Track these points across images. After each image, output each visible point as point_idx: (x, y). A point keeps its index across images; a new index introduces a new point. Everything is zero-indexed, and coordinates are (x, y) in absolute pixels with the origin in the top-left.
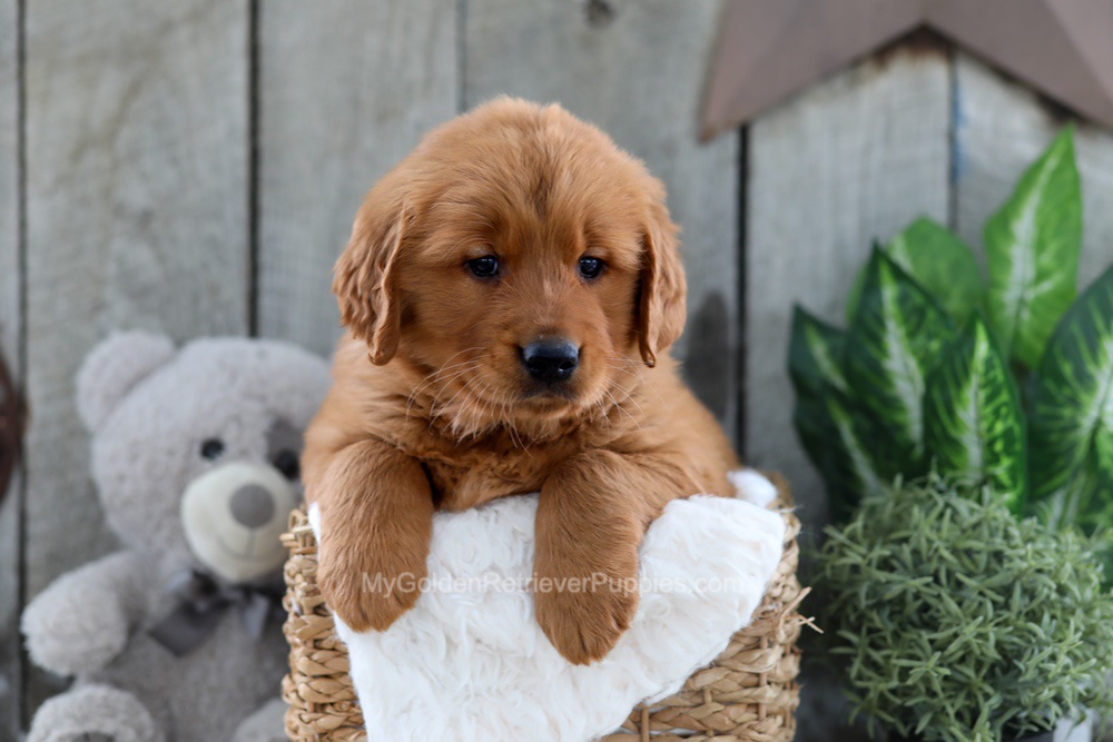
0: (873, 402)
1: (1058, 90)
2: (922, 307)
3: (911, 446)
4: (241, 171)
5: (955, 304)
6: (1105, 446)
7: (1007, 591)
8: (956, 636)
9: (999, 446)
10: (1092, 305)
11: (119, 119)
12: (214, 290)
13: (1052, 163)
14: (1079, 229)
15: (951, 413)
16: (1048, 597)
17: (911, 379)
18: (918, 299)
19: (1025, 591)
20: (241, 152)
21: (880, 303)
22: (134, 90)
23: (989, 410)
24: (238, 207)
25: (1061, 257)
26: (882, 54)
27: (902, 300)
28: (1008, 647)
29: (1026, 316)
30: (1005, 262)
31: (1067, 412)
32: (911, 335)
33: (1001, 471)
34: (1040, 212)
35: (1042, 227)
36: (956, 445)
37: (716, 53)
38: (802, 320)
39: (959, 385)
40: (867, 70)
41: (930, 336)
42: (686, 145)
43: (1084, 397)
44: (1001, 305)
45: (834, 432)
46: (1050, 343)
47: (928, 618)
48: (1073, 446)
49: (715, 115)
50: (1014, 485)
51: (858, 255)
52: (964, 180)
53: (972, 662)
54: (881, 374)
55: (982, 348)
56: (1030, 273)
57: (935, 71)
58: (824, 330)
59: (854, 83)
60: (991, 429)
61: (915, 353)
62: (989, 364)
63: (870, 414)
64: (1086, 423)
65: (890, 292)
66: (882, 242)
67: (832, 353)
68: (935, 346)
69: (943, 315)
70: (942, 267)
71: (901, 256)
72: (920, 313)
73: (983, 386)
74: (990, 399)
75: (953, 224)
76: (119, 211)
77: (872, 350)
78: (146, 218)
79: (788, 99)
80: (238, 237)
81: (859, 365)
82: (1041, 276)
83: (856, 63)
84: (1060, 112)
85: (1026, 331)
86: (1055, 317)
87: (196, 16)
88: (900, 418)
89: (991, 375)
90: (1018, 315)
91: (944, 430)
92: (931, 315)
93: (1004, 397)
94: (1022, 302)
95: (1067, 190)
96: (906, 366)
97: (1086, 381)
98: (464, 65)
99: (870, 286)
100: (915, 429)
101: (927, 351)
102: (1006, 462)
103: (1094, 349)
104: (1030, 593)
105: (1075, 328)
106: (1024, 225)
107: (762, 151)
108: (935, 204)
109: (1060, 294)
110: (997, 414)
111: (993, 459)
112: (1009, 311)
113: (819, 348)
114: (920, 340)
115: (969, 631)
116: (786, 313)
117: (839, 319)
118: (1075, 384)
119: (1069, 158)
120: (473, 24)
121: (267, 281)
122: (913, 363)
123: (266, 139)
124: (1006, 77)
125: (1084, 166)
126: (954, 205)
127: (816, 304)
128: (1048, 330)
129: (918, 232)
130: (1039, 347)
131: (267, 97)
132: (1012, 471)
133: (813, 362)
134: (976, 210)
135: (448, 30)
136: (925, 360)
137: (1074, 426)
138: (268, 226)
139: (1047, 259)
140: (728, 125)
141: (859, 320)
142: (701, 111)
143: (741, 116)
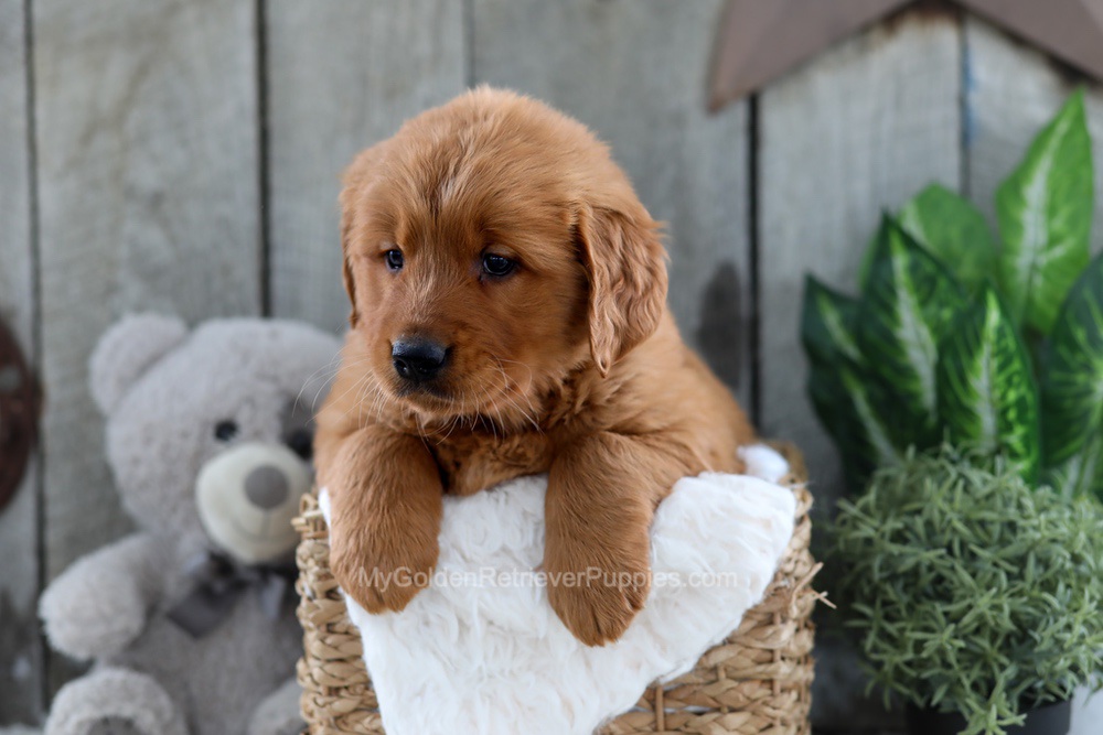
0: (886, 372)
1: (1070, 52)
2: (933, 277)
3: (924, 415)
4: (251, 151)
5: (967, 270)
7: (1021, 561)
8: (970, 607)
9: (1012, 415)
11: (128, 101)
12: (227, 270)
13: (1063, 127)
14: (1090, 193)
15: (964, 381)
16: (1063, 566)
17: (923, 347)
18: (929, 268)
19: (1039, 561)
20: (250, 131)
21: (891, 272)
22: (141, 72)
23: (1001, 379)
24: (248, 187)
25: (1073, 222)
26: (891, 20)
27: (914, 269)
28: (1023, 617)
29: (1039, 281)
30: (1017, 227)
31: (1081, 378)
32: (923, 303)
33: (1015, 439)
34: (1051, 176)
35: (1053, 191)
36: (969, 414)
37: (724, 25)
38: (814, 289)
39: (971, 354)
40: (876, 36)
41: (942, 305)
42: (696, 116)
43: (1096, 362)
44: (1014, 271)
45: (848, 402)
46: (1064, 308)
47: (942, 590)
48: (1086, 413)
49: (724, 85)
50: (1028, 454)
51: (869, 223)
52: (976, 145)
53: (987, 633)
54: (894, 344)
55: (994, 317)
56: (1042, 238)
57: (944, 36)
58: (837, 299)
59: (864, 49)
60: (1004, 397)
61: (927, 320)
62: (1001, 333)
63: (883, 383)
65: (900, 261)
66: (893, 210)
67: (845, 322)
68: (947, 314)
69: (955, 284)
70: (955, 233)
71: (912, 225)
72: (931, 281)
73: (994, 355)
74: (1002, 367)
75: (966, 190)
76: (130, 193)
77: (883, 319)
78: (156, 201)
79: (797, 67)
80: (249, 217)
81: (872, 335)
82: (1054, 241)
83: (865, 30)
84: (1071, 74)
85: (1039, 297)
86: (1068, 283)
88: (913, 387)
89: (1003, 343)
90: (1030, 281)
91: (957, 399)
92: (943, 283)
93: (1016, 365)
94: (1034, 268)
95: (1078, 149)
96: (919, 335)
97: (1099, 346)
98: (471, 39)
99: (881, 254)
100: (928, 397)
101: (939, 318)
102: (1019, 430)
104: (1045, 563)
105: (1088, 294)
106: (1036, 190)
107: (774, 121)
108: (947, 170)
109: (1072, 259)
110: (1009, 382)
111: (1006, 427)
112: (1021, 276)
113: (832, 318)
114: (932, 308)
115: (983, 603)
116: (797, 281)
117: (852, 287)
118: (1088, 349)
119: (1080, 120)
121: (279, 259)
122: (925, 332)
123: (276, 119)
124: (1017, 40)
125: (1094, 127)
126: (966, 170)
127: (827, 273)
128: (1061, 295)
129: (929, 199)
130: (1052, 313)
131: (276, 77)
132: (1026, 440)
133: (826, 332)
134: (988, 174)
135: (455, 5)
136: (937, 329)
137: (1088, 392)
138: (279, 205)
139: (1059, 224)
140: (737, 96)
141: (870, 290)
142: (711, 81)
143: (750, 85)
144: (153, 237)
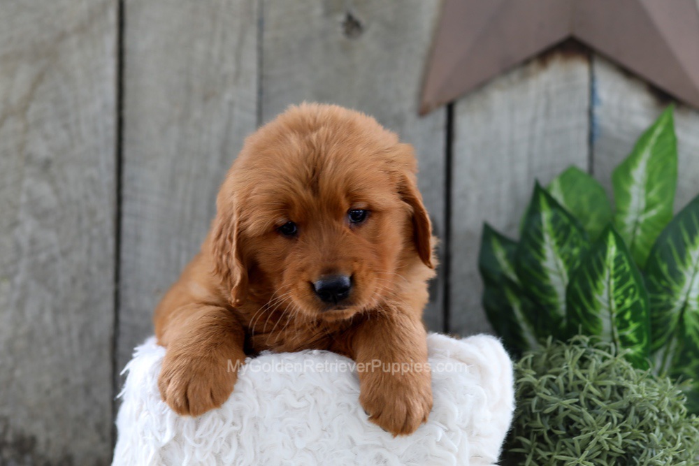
0: (535, 290)
1: (661, 82)
2: (567, 226)
3: (560, 319)
4: (112, 133)
5: (593, 225)
6: (690, 321)
7: (625, 412)
8: (593, 437)
9: (628, 316)
10: (681, 224)
11: (30, 98)
12: (92, 213)
13: (659, 131)
14: (675, 175)
15: (590, 297)
16: (652, 419)
17: (560, 275)
18: (565, 220)
19: (637, 413)
20: (111, 120)
21: (540, 223)
22: (40, 78)
23: (620, 292)
24: (109, 158)
25: (663, 193)
26: (544, 57)
27: (554, 221)
28: (630, 448)
29: (639, 233)
30: (626, 196)
31: (664, 297)
32: (560, 244)
33: (629, 333)
34: (649, 163)
35: (650, 173)
36: (593, 320)
37: (431, 56)
38: (489, 233)
39: (595, 278)
40: (533, 67)
41: (573, 245)
42: (411, 117)
43: (675, 287)
44: (623, 226)
45: (509, 310)
46: (653, 251)
48: (668, 320)
49: (429, 98)
50: (640, 342)
51: (526, 192)
52: (598, 142)
53: (605, 457)
54: (540, 270)
55: (612, 251)
56: (643, 205)
57: (580, 69)
58: (504, 240)
59: (525, 77)
60: (623, 302)
61: (562, 256)
62: (618, 261)
63: (533, 298)
64: (677, 305)
65: (546, 215)
66: (543, 184)
67: (508, 257)
68: (576, 251)
69: (581, 231)
70: (584, 199)
71: (557, 194)
72: (566, 229)
73: (615, 276)
74: (618, 286)
75: (591, 171)
76: (29, 159)
77: (534, 254)
78: (47, 164)
79: (481, 86)
80: (110, 177)
81: (525, 265)
82: (649, 206)
83: (527, 62)
84: (663, 97)
85: (638, 242)
86: (657, 234)
87: (82, 29)
88: (552, 300)
89: (621, 267)
90: (634, 231)
91: (584, 309)
92: (574, 230)
93: (632, 281)
94: (637, 223)
95: (668, 149)
96: (557, 266)
97: (677, 276)
98: (261, 63)
99: (534, 210)
100: (562, 309)
101: (571, 254)
102: (633, 326)
103: (683, 255)
104: (641, 417)
105: (670, 241)
106: (639, 172)
107: (463, 123)
108: (580, 157)
109: (660, 218)
110: (626, 294)
111: (624, 325)
112: (628, 230)
113: (500, 253)
114: (566, 247)
116: (478, 231)
117: (515, 234)
118: (669, 278)
119: (670, 127)
120: (268, 35)
121: (127, 207)
122: (561, 263)
123: (128, 112)
124: (628, 73)
125: (680, 133)
126: (591, 158)
127: (499, 224)
128: (652, 242)
129: (569, 177)
130: (647, 253)
131: (129, 84)
132: (638, 332)
133: (497, 263)
134: (606, 163)
135: (252, 39)
136: (569, 262)
137: (670, 307)
138: (128, 170)
139: (653, 195)
140: (439, 105)
141: (525, 234)
142: (421, 94)
143: (447, 98)
144: (43, 189)
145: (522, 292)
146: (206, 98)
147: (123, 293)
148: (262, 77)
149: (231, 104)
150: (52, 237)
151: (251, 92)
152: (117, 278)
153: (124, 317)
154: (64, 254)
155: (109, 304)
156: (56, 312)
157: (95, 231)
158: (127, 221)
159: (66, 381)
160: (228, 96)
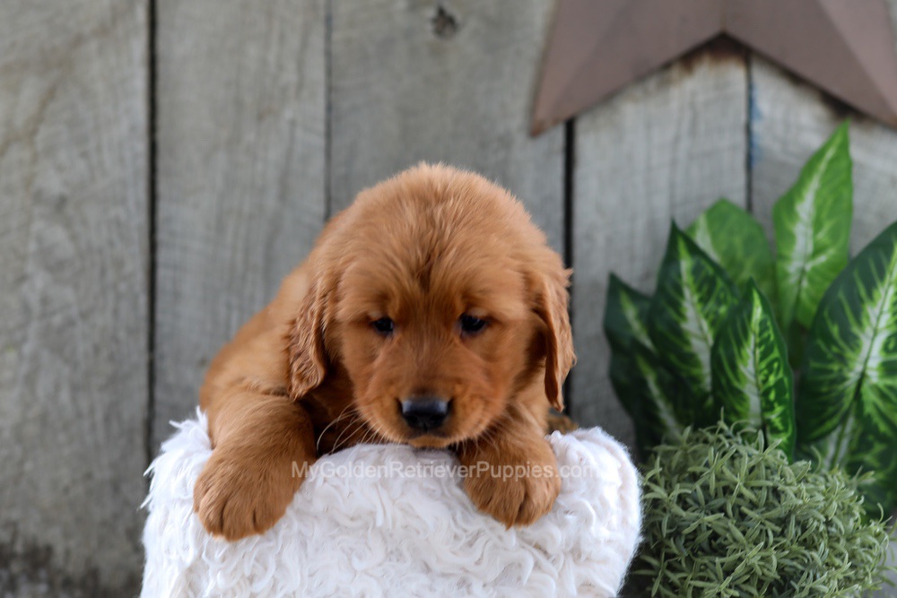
0: (673, 358)
2: (712, 278)
3: (705, 396)
4: (142, 163)
6: (869, 396)
7: (783, 523)
8: (741, 559)
9: (772, 396)
10: (856, 274)
12: (119, 264)
13: (830, 154)
14: (850, 209)
15: (734, 367)
16: (818, 528)
17: (705, 339)
18: (710, 271)
20: (142, 147)
21: (679, 275)
23: (763, 365)
24: (140, 193)
25: (834, 234)
26: (688, 59)
27: (696, 271)
28: (787, 569)
29: (805, 284)
30: (790, 238)
32: (704, 301)
33: (774, 417)
34: (818, 195)
35: (819, 207)
36: (739, 395)
37: (544, 62)
38: (616, 286)
39: (740, 345)
40: (675, 72)
41: (719, 302)
42: (520, 138)
43: (850, 354)
44: (785, 276)
45: (643, 383)
46: (820, 308)
47: (716, 545)
48: (841, 395)
49: (543, 113)
50: (786, 430)
51: (664, 232)
52: (757, 166)
53: (756, 582)
54: (679, 333)
55: (758, 312)
56: (810, 248)
57: (735, 74)
58: (634, 295)
59: (665, 84)
60: (765, 381)
61: (706, 316)
62: (762, 323)
63: (671, 368)
64: (852, 376)
65: (686, 264)
66: (682, 225)
67: (640, 316)
68: (723, 310)
69: (729, 283)
70: (737, 241)
72: (711, 282)
73: (758, 345)
74: (764, 356)
75: (749, 205)
76: (38, 197)
77: (672, 313)
78: (61, 202)
79: (607, 99)
80: (140, 219)
81: (661, 327)
82: (818, 250)
83: (667, 66)
84: (840, 108)
85: (804, 296)
86: (827, 285)
88: (695, 372)
89: (765, 335)
90: (799, 283)
91: (729, 381)
92: (720, 283)
93: (776, 354)
94: (803, 272)
95: (842, 178)
96: (701, 328)
97: (852, 341)
98: (329, 72)
99: (671, 259)
100: (707, 382)
101: (716, 313)
102: (779, 409)
103: (859, 314)
105: (841, 295)
106: (806, 206)
107: (586, 143)
108: (735, 187)
109: (831, 266)
110: (770, 367)
111: (768, 407)
112: (792, 280)
113: (630, 312)
114: (711, 304)
115: (752, 555)
116: (604, 281)
117: (649, 287)
118: (842, 343)
119: (844, 147)
120: (337, 36)
121: (162, 256)
122: (706, 325)
123: (161, 136)
124: (795, 79)
126: (750, 188)
128: (820, 296)
129: (718, 212)
131: (163, 100)
132: (783, 416)
133: (627, 325)
135: (317, 41)
136: (714, 323)
137: (842, 379)
138: (164, 209)
139: (823, 236)
140: (555, 122)
141: (661, 288)
142: (533, 109)
143: (567, 114)
144: (57, 235)
145: (657, 362)
146: (260, 117)
147: (159, 364)
148: (330, 89)
149: (293, 123)
150: (68, 294)
151: (318, 108)
152: (152, 346)
153: (160, 395)
154: (84, 316)
155: (141, 379)
156: (75, 389)
157: (123, 287)
158: (162, 273)
159: (89, 476)
160: (288, 114)
